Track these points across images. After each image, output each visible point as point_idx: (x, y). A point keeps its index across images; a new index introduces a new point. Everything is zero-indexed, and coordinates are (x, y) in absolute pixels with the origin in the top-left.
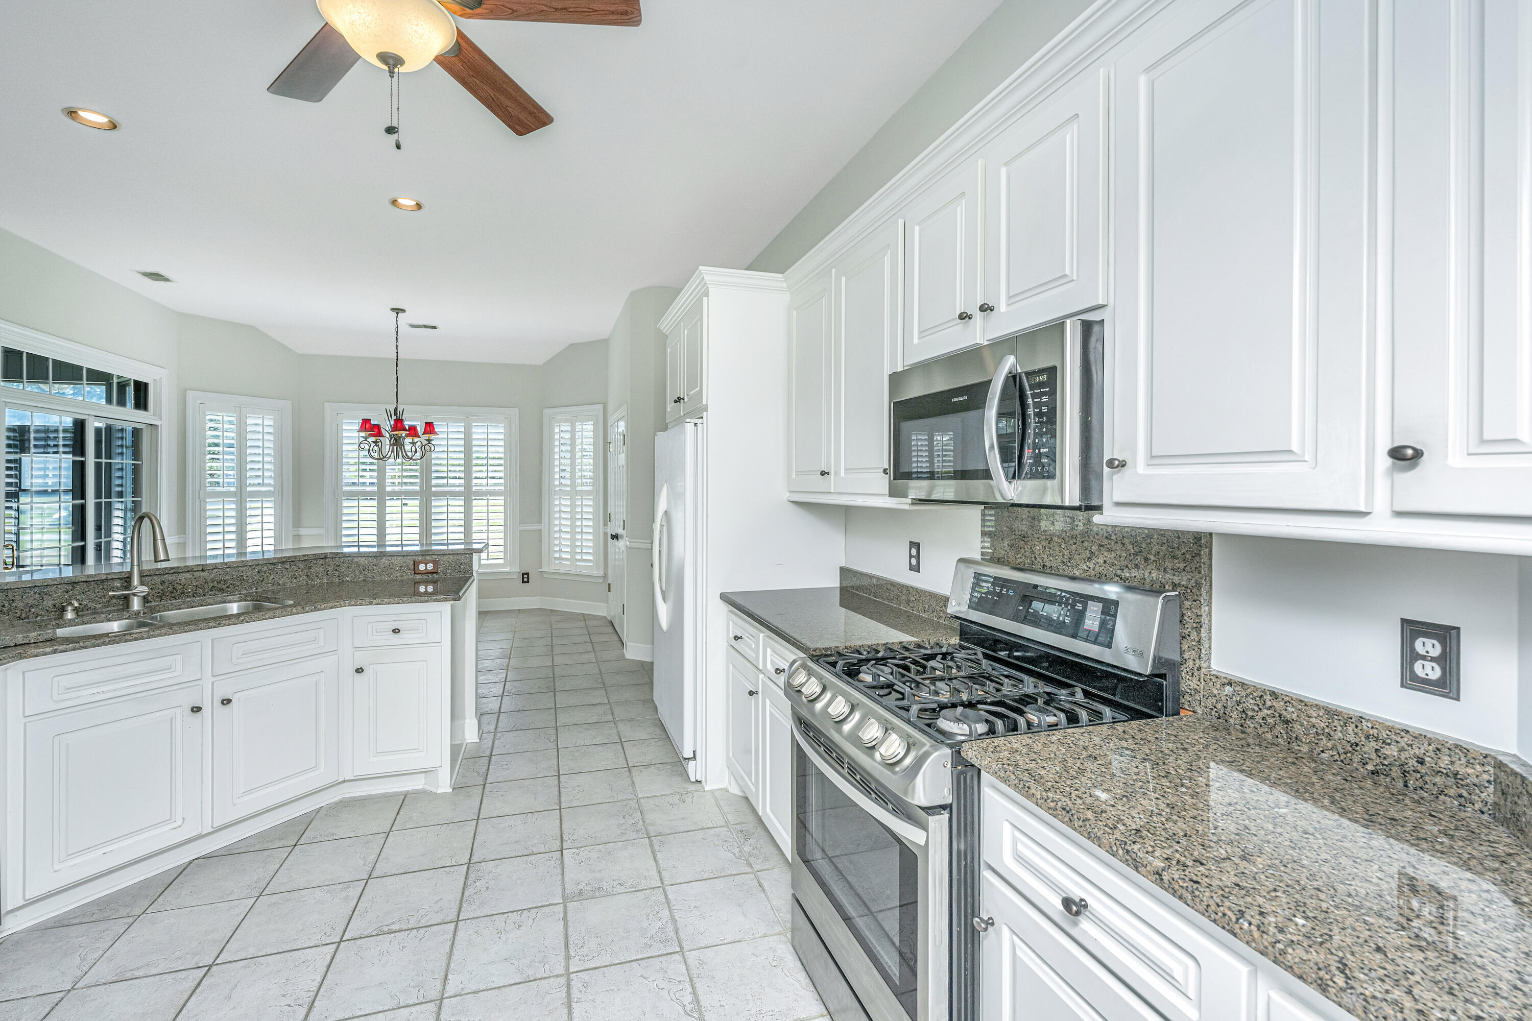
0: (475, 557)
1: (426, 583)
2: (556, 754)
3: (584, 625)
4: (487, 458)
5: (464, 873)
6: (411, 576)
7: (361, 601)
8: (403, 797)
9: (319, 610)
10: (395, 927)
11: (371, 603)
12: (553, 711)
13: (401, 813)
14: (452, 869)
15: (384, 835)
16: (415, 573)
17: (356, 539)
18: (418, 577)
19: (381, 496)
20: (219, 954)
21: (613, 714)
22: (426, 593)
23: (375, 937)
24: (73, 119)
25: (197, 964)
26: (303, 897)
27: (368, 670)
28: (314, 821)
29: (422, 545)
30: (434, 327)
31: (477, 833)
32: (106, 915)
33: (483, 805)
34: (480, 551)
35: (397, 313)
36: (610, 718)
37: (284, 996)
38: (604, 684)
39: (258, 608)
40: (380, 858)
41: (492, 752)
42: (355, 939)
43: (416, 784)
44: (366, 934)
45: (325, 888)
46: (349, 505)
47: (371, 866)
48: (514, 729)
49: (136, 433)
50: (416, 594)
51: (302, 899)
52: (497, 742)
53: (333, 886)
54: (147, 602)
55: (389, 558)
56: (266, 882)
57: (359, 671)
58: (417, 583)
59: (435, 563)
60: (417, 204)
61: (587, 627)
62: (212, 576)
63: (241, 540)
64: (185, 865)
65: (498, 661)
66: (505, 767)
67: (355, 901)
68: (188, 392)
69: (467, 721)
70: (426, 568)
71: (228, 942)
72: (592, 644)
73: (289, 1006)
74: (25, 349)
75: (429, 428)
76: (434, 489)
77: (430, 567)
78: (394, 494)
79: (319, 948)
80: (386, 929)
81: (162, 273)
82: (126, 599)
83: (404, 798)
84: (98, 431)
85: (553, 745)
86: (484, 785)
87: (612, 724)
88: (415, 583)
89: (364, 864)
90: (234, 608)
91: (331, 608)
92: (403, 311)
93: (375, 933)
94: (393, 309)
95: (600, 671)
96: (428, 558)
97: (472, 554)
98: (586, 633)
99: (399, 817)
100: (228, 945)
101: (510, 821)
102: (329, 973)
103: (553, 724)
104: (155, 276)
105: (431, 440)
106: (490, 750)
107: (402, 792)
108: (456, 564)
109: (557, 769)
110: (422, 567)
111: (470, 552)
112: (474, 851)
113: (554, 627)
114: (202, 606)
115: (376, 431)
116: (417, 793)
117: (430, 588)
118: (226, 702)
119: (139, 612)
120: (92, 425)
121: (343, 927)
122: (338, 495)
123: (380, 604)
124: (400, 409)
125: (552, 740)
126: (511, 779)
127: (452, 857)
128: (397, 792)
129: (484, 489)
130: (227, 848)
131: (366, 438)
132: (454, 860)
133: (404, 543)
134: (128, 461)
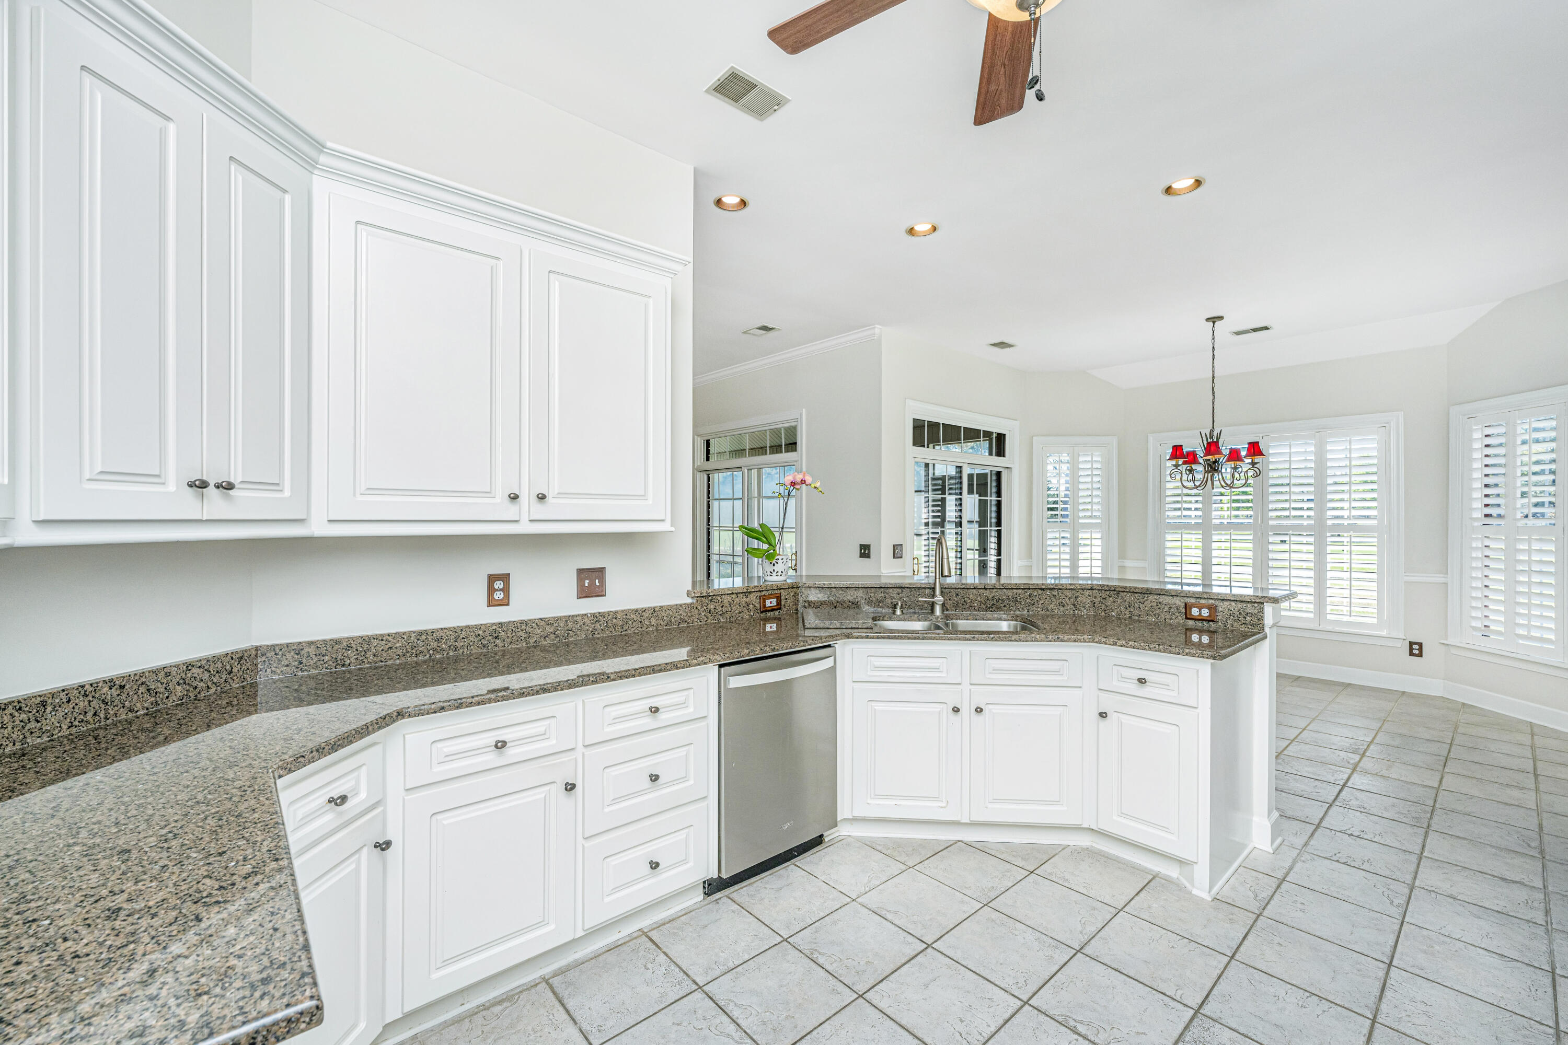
0: (1268, 609)
1: (1201, 631)
2: (1397, 927)
3: (1529, 742)
4: (1350, 483)
5: (1187, 1019)
6: (1181, 619)
7: (1104, 640)
8: (1150, 877)
9: (1062, 641)
10: (1082, 1029)
11: (1115, 644)
12: (1414, 859)
13: (1142, 895)
14: (1172, 1003)
15: (1113, 911)
16: (1187, 618)
17: (1179, 574)
18: (1191, 623)
19: (1206, 528)
20: (938, 939)
21: (1547, 912)
22: (1199, 645)
23: (1058, 1025)
24: (913, 235)
25: (922, 936)
26: (1016, 929)
27: (1113, 716)
28: (1057, 856)
29: (1256, 589)
30: (1266, 328)
31: (1223, 977)
32: (894, 854)
33: (1245, 942)
34: (1275, 601)
35: (1214, 322)
36: (1540, 918)
37: (961, 1021)
38: (1542, 852)
39: (1024, 628)
40: (1099, 935)
41: (1287, 874)
42: (1039, 1011)
43: (1172, 872)
44: (1051, 1013)
45: (1037, 933)
46: (1172, 540)
47: (1087, 938)
48: (1335, 858)
49: (999, 474)
50: (1188, 642)
51: (1014, 932)
52: (1299, 866)
53: (1044, 936)
54: (947, 610)
55: (1156, 597)
56: (996, 894)
57: (1103, 715)
58: (1188, 630)
59: (1212, 608)
60: (1197, 181)
61: (1532, 747)
62: (993, 595)
63: (1074, 566)
64: (951, 843)
65: (1343, 754)
66: (1299, 906)
67: (1057, 968)
68: (1035, 438)
69: (1255, 819)
70: (1200, 614)
71: (948, 932)
72: (1536, 776)
73: (961, 1035)
74: (942, 421)
75: (1255, 449)
76: (1271, 523)
77: (1205, 613)
78: (1221, 527)
79: (1006, 994)
80: (1072, 1023)
81: (1005, 341)
82: (933, 605)
83: (1152, 880)
84: (970, 477)
85: (1396, 912)
86: (1258, 916)
87: (1541, 931)
88: (1187, 629)
89: (1081, 932)
90: (1004, 626)
91: (1075, 641)
92: (1221, 318)
93: (1060, 1019)
94: (1208, 320)
95: (1541, 827)
96: (1203, 601)
97: (1262, 603)
98: (1530, 756)
99: (1137, 898)
100: (946, 936)
101: (1281, 989)
102: (1003, 1030)
103: (1408, 878)
104: (1002, 345)
105: (1256, 463)
106: (1285, 871)
107: (1153, 871)
108: (1240, 613)
109: (1390, 954)
110: (1195, 612)
111: (1259, 602)
112: (1210, 998)
113: (1461, 730)
114: (983, 620)
115: (1191, 458)
116: (1168, 880)
117: (1205, 639)
118: (979, 710)
119: (938, 617)
120: (966, 471)
121: (1035, 989)
122: (1163, 527)
123: (1125, 646)
124: (1217, 431)
125: (1396, 902)
126: (1302, 928)
127: (1179, 987)
128: (1146, 868)
129: (1346, 522)
130: (983, 844)
131: (1177, 466)
132: (1179, 992)
133: (1233, 584)
134: (994, 498)
